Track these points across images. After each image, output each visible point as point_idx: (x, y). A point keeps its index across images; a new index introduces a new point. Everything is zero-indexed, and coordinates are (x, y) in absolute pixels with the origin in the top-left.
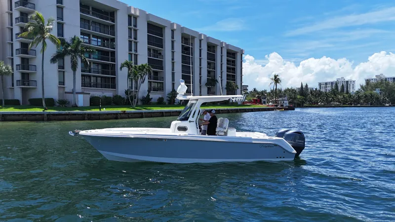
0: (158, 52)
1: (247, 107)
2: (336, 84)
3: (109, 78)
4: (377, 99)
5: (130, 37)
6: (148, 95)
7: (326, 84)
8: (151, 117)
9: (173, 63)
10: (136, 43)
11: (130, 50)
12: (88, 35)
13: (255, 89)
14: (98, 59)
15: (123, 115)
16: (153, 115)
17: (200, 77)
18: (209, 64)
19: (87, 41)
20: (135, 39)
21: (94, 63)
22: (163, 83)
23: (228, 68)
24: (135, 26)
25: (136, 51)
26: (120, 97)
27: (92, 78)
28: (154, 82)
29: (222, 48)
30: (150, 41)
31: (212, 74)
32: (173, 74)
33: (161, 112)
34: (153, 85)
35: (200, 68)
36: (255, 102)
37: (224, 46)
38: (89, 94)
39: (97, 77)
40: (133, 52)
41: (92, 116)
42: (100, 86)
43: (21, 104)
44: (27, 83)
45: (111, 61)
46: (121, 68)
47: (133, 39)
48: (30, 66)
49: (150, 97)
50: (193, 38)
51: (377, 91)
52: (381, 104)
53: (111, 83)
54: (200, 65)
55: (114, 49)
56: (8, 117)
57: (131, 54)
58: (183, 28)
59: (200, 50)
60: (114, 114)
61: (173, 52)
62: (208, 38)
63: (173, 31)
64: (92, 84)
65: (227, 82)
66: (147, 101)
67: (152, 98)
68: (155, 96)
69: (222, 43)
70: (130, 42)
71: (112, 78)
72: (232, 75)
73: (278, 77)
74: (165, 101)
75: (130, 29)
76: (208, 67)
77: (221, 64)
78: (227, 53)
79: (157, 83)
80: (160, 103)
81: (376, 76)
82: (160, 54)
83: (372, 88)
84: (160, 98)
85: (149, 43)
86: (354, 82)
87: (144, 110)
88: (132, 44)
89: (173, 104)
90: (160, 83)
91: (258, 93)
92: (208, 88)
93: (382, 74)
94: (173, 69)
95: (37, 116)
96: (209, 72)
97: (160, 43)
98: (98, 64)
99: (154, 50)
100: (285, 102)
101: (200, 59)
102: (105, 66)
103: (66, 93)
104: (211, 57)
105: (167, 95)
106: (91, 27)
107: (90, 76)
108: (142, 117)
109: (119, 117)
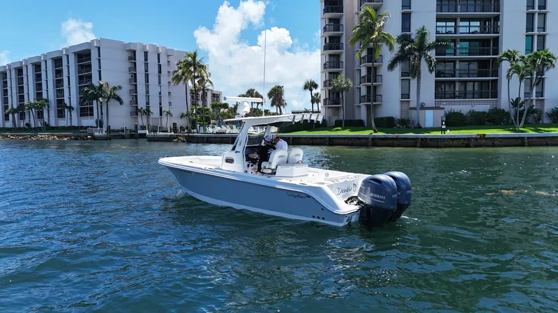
3: (488, 81)
5: (531, 6)
10: (543, 15)
11: (530, 27)
12: (454, 20)
14: (469, 54)
16: (549, 142)
19: (452, 30)
20: (542, 7)
21: (462, 61)
25: (542, 29)
26: (503, 110)
27: (457, 84)
38: (444, 108)
39: (465, 82)
40: (536, 32)
41: (428, 142)
42: (471, 95)
43: (366, 125)
44: (372, 98)
45: (493, 55)
47: (536, 9)
48: (377, 77)
53: (491, 90)
55: (498, 33)
56: (336, 141)
57: (530, 37)
60: (464, 139)
64: (457, 94)
70: (530, 17)
71: (493, 81)
88: (535, 18)
95: (363, 141)
98: (470, 61)
102: (483, 64)
103: (411, 109)
106: (459, 7)
107: (454, 82)
108: (523, 145)
109: (472, 144)
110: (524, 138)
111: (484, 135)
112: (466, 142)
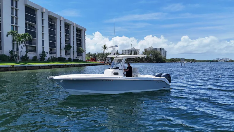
0: (32, 26)
1: (90, 63)
2: (131, 51)
4: (150, 59)
5: (12, 14)
6: (26, 55)
7: (126, 51)
8: (32, 69)
9: (43, 34)
10: (17, 19)
11: (13, 23)
13: (89, 53)
15: (12, 68)
17: (61, 44)
18: (65, 36)
20: (16, 15)
22: (36, 47)
23: (77, 39)
24: (16, 7)
25: (17, 24)
26: (5, 55)
28: (29, 46)
29: (73, 26)
30: (27, 18)
31: (67, 42)
32: (43, 41)
33: (38, 66)
34: (28, 48)
35: (61, 38)
36: (93, 60)
37: (75, 25)
40: (15, 24)
46: (7, 35)
47: (14, 16)
49: (28, 56)
50: (56, 19)
51: (150, 55)
52: (152, 62)
54: (60, 36)
57: (13, 26)
58: (49, 12)
59: (60, 27)
60: (5, 67)
61: (43, 27)
62: (65, 20)
63: (42, 13)
65: (77, 48)
66: (25, 59)
67: (29, 57)
68: (31, 55)
69: (74, 24)
70: (12, 18)
72: (80, 44)
73: (106, 46)
74: (38, 58)
75: (12, 9)
76: (65, 38)
77: (73, 37)
78: (77, 30)
79: (32, 46)
80: (35, 60)
81: (149, 47)
82: (34, 27)
83: (148, 53)
84: (34, 57)
85: (26, 19)
86: (139, 50)
87: (26, 65)
88: (14, 19)
89: (44, 61)
90: (34, 47)
91: (91, 55)
92: (65, 51)
93: (151, 47)
94: (43, 38)
96: (66, 41)
97: (34, 20)
99: (29, 24)
100: (109, 60)
101: (60, 32)
104: (67, 31)
105: (39, 55)
108: (26, 69)
109: (9, 70)
110: (26, 67)
111: (13, 66)
112: (6, 69)
